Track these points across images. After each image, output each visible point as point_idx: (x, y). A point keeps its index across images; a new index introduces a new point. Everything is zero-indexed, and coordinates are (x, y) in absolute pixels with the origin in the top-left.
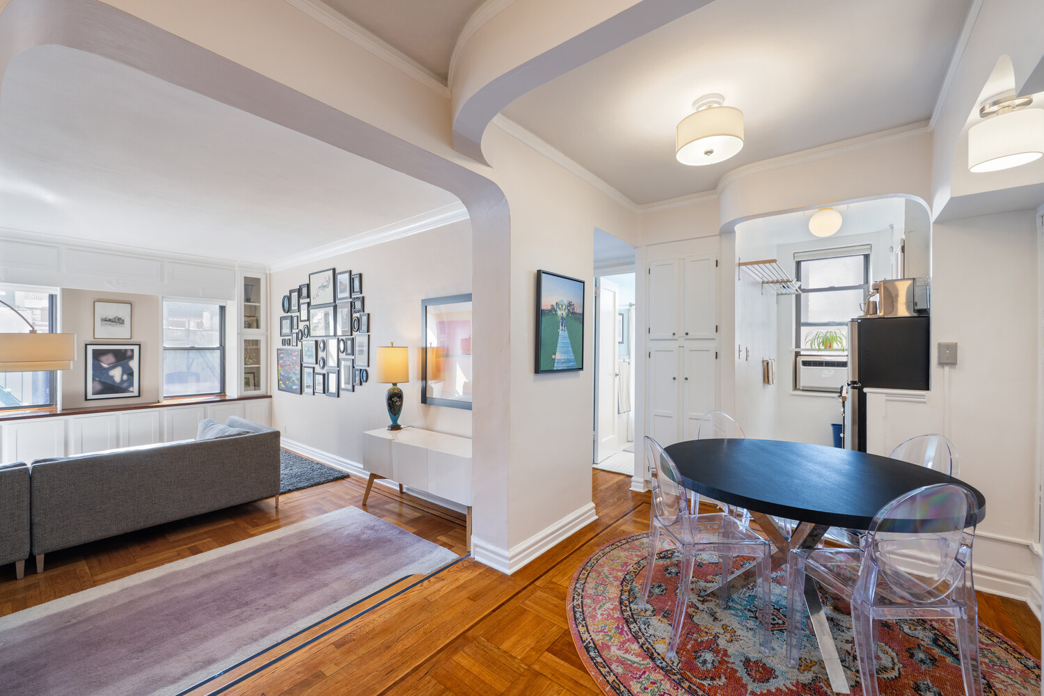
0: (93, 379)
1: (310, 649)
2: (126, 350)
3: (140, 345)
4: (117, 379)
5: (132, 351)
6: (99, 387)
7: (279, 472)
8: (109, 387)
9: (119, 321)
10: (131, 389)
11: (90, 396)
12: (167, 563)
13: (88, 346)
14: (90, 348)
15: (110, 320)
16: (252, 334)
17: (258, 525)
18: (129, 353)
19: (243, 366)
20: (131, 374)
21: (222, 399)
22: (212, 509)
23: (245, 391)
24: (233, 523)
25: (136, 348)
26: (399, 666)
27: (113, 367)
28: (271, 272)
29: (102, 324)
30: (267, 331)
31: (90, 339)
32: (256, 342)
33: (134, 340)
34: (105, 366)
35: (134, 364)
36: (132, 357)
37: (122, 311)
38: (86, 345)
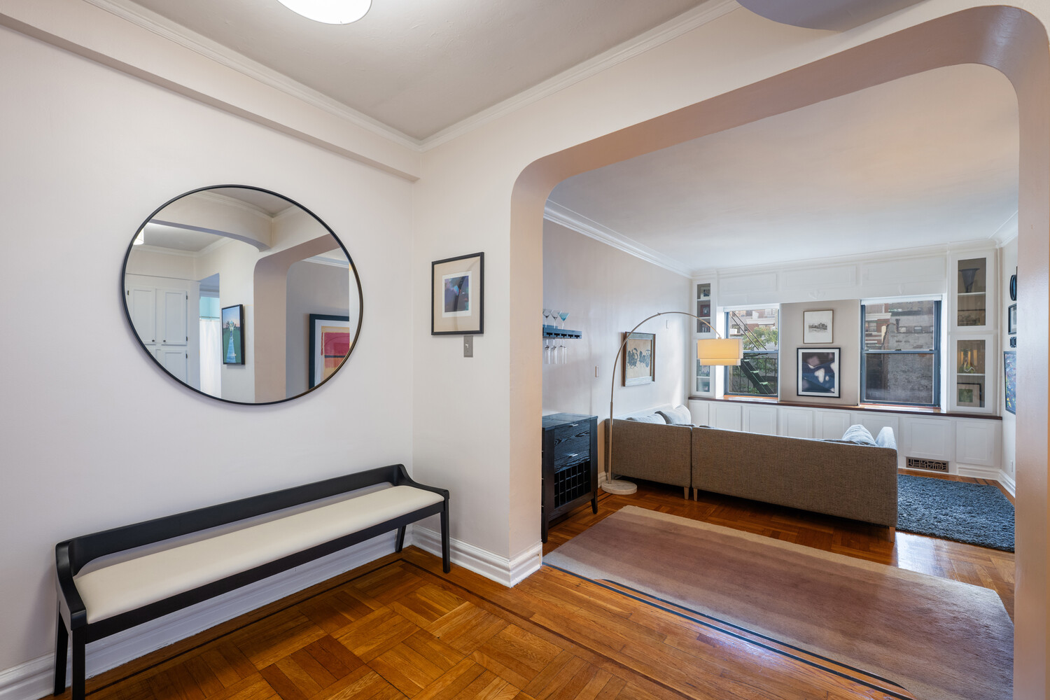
0: (803, 378)
1: (688, 623)
2: (828, 353)
3: (840, 349)
4: (821, 379)
5: (833, 354)
6: (807, 386)
7: (896, 499)
8: (813, 386)
9: (823, 327)
10: (832, 390)
11: (801, 392)
12: (747, 531)
13: (799, 350)
14: (801, 351)
15: (815, 327)
16: (971, 333)
17: (849, 546)
18: (831, 356)
19: (956, 374)
20: (832, 376)
21: (937, 411)
22: (811, 509)
23: (958, 405)
24: (831, 532)
25: (836, 352)
26: (702, 691)
27: (818, 369)
28: (1002, 245)
29: (810, 331)
30: (996, 327)
31: (800, 344)
32: (981, 344)
33: (835, 345)
34: (812, 367)
35: (835, 366)
36: (833, 360)
37: (825, 318)
38: (798, 349)
